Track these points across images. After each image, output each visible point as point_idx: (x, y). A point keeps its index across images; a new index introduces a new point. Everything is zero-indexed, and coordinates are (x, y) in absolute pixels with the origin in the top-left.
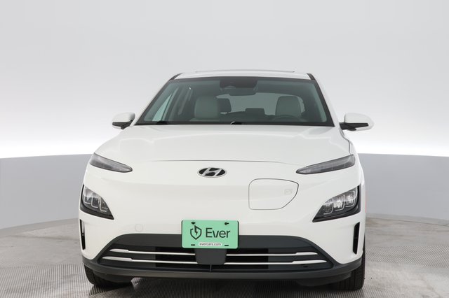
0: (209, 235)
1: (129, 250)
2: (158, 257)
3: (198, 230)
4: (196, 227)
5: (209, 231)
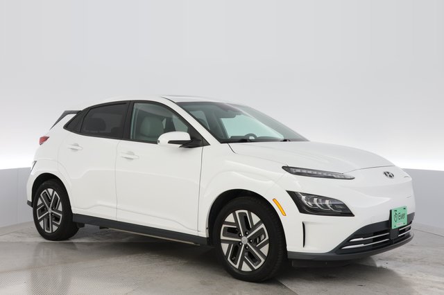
0: (400, 218)
3: (396, 215)
4: (396, 213)
5: (400, 215)
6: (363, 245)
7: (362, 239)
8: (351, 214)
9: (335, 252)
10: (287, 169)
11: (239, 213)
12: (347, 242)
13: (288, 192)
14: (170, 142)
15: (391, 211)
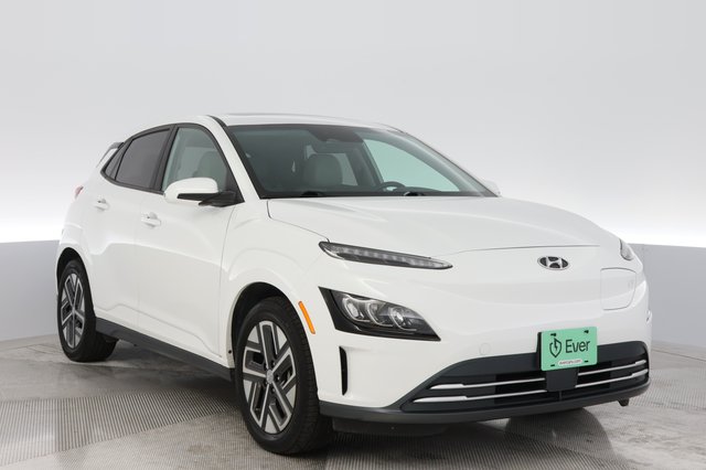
0: (569, 349)
1: (464, 384)
2: (499, 390)
3: (558, 344)
4: (556, 340)
5: (569, 343)
6: (464, 398)
7: (460, 386)
8: (434, 337)
9: (401, 408)
10: (325, 246)
11: (264, 327)
12: (425, 389)
13: (321, 288)
14: (181, 196)
15: (540, 335)
